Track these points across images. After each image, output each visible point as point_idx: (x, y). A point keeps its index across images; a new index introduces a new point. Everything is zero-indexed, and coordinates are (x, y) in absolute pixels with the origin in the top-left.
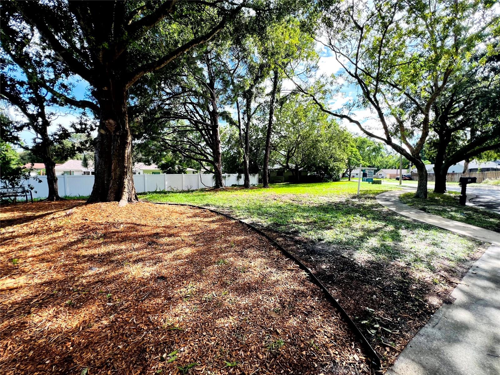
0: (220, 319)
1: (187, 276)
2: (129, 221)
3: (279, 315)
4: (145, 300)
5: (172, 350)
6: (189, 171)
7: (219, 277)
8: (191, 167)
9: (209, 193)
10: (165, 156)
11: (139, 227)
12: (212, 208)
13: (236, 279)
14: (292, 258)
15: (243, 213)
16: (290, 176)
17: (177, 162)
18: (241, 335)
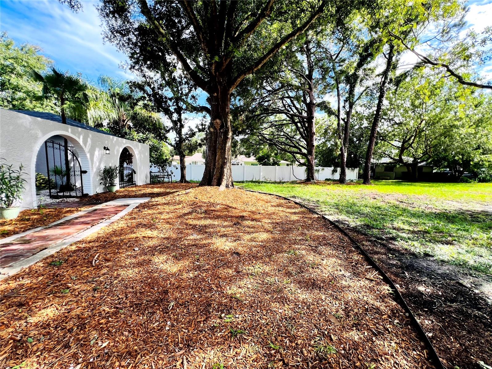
0: (275, 303)
1: (257, 257)
2: (224, 203)
3: (340, 321)
4: (220, 267)
5: (229, 313)
6: (283, 164)
7: (286, 266)
8: (286, 160)
9: (299, 185)
10: (262, 149)
11: (230, 209)
12: (298, 201)
13: (302, 272)
14: (376, 268)
15: (330, 209)
16: (403, 173)
17: (273, 154)
18: (292, 326)
